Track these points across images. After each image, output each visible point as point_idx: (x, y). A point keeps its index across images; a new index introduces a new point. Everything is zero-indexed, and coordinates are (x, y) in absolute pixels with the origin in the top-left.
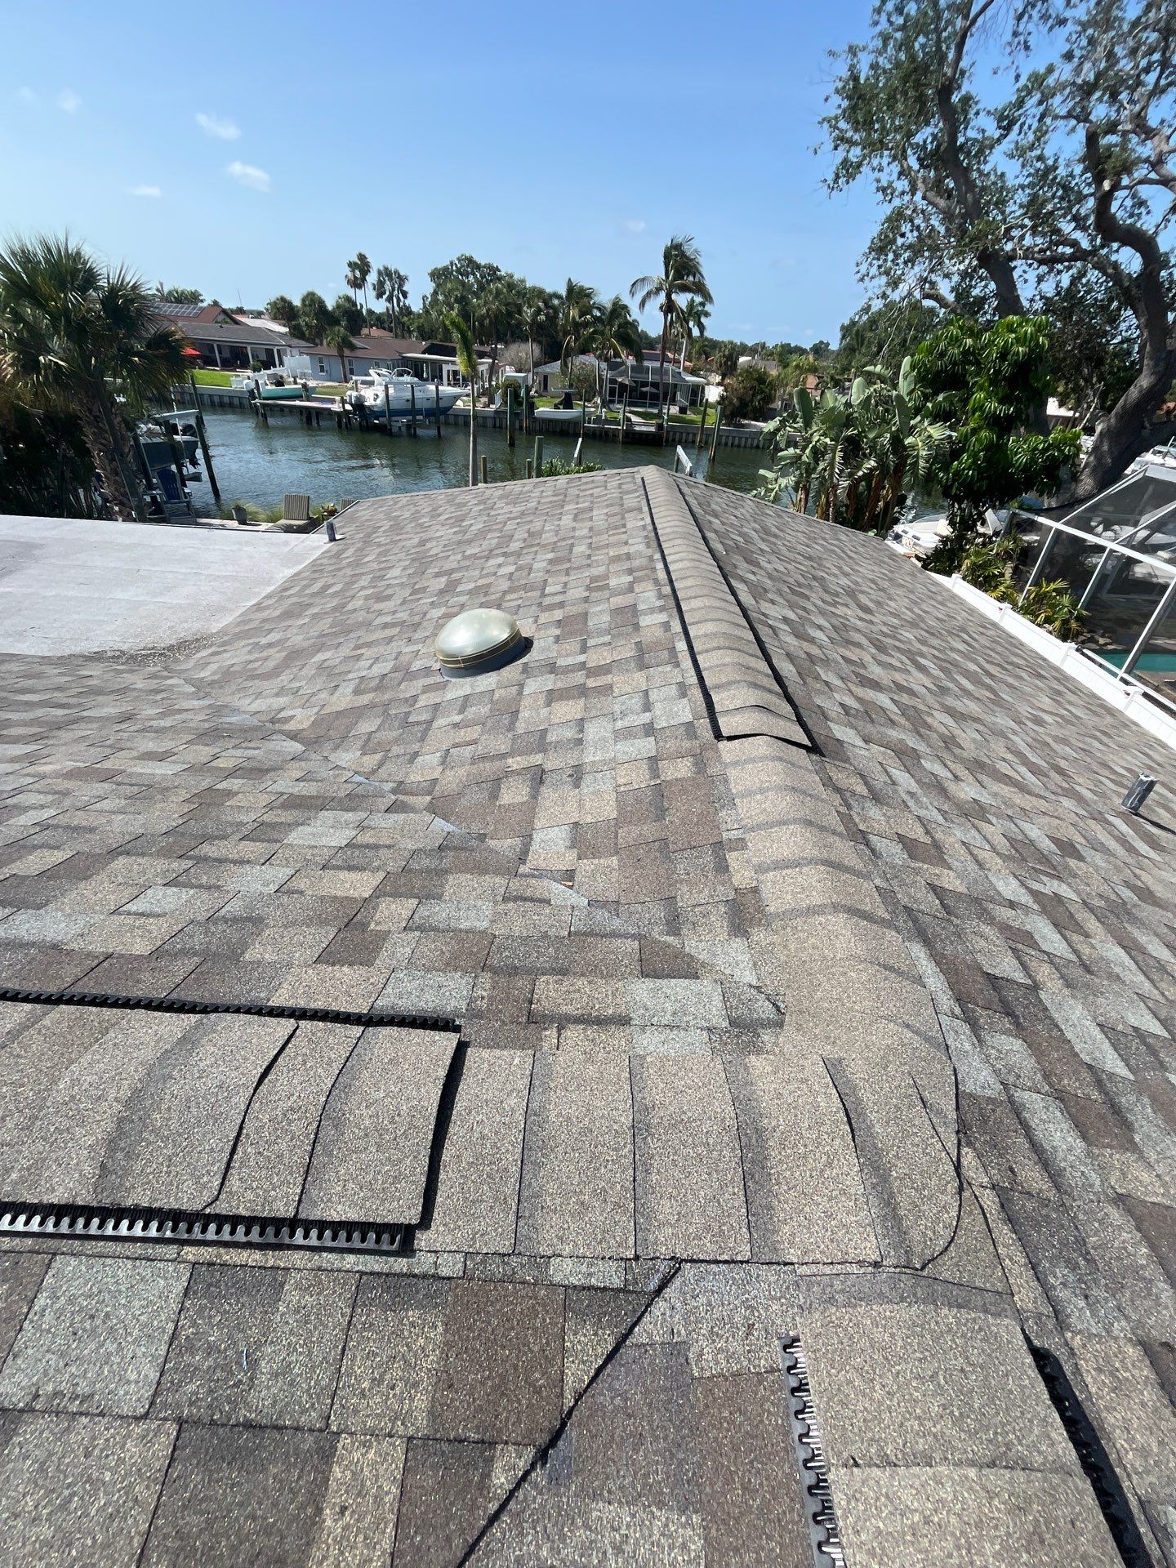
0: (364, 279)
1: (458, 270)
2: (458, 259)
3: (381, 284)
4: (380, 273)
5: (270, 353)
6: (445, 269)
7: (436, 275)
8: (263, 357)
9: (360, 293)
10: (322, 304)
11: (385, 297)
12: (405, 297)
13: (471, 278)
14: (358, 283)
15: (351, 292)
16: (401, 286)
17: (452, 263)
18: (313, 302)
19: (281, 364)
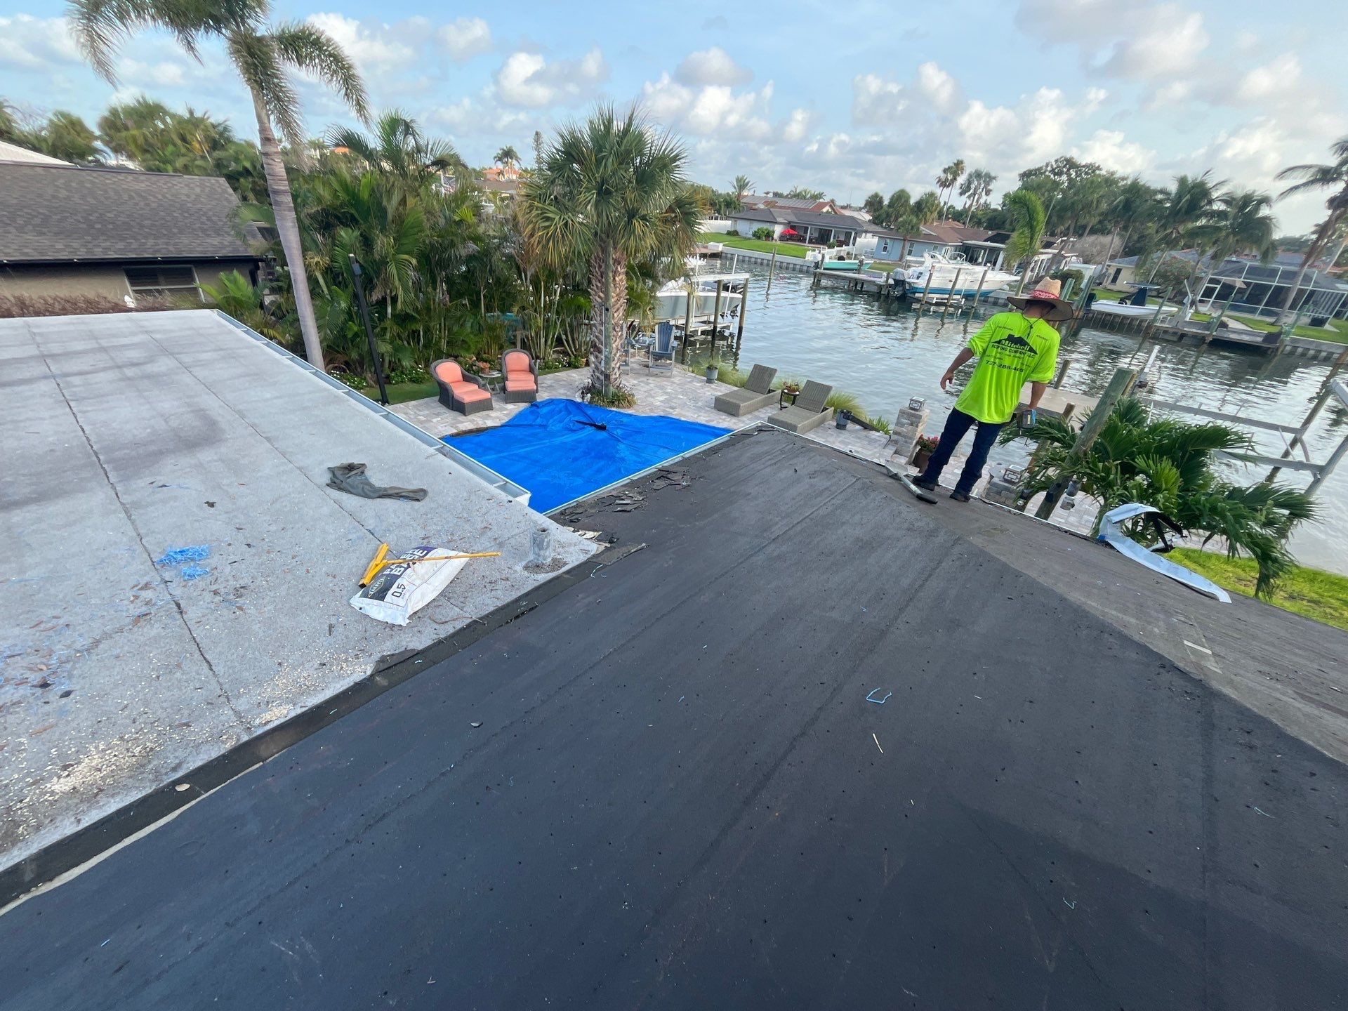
0: (955, 179)
1: (1053, 171)
2: (1056, 161)
3: (969, 183)
4: (970, 176)
5: (848, 235)
6: (1041, 168)
7: (1026, 175)
8: (842, 238)
9: (947, 191)
10: (908, 197)
11: (967, 194)
12: (988, 193)
13: (1064, 178)
14: (944, 184)
15: (938, 190)
16: (987, 184)
17: (1047, 166)
18: (900, 198)
19: (854, 244)
